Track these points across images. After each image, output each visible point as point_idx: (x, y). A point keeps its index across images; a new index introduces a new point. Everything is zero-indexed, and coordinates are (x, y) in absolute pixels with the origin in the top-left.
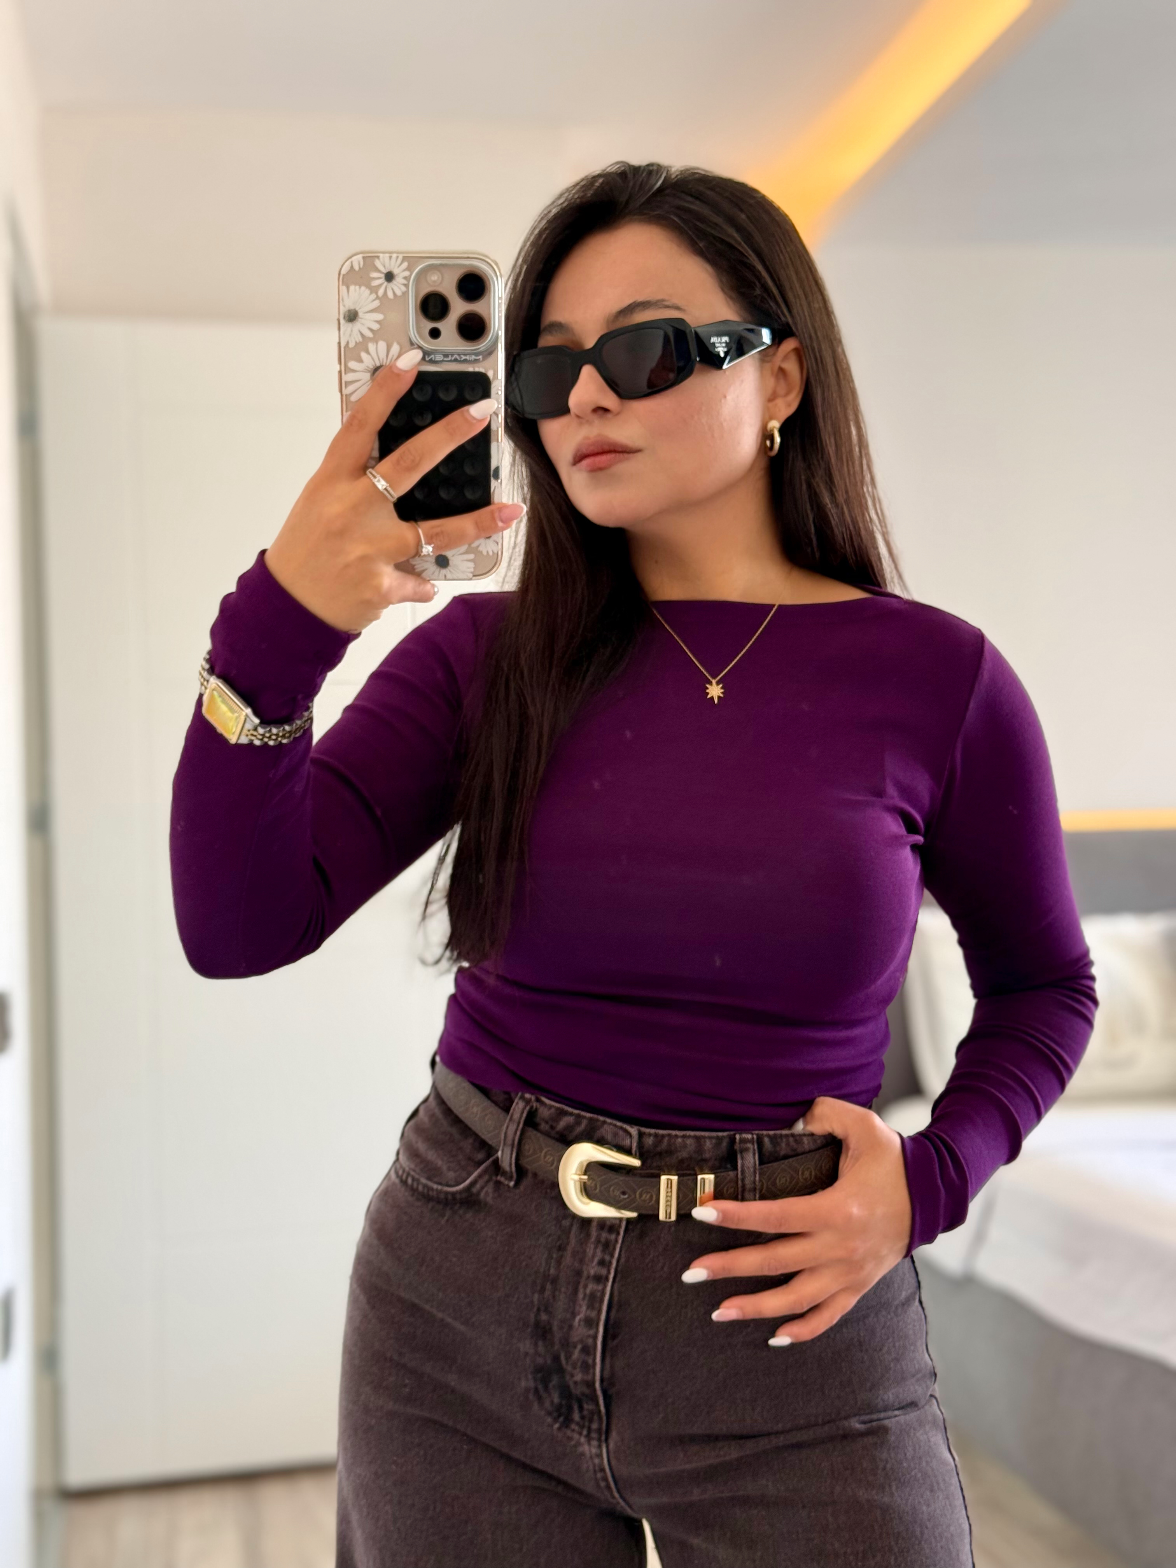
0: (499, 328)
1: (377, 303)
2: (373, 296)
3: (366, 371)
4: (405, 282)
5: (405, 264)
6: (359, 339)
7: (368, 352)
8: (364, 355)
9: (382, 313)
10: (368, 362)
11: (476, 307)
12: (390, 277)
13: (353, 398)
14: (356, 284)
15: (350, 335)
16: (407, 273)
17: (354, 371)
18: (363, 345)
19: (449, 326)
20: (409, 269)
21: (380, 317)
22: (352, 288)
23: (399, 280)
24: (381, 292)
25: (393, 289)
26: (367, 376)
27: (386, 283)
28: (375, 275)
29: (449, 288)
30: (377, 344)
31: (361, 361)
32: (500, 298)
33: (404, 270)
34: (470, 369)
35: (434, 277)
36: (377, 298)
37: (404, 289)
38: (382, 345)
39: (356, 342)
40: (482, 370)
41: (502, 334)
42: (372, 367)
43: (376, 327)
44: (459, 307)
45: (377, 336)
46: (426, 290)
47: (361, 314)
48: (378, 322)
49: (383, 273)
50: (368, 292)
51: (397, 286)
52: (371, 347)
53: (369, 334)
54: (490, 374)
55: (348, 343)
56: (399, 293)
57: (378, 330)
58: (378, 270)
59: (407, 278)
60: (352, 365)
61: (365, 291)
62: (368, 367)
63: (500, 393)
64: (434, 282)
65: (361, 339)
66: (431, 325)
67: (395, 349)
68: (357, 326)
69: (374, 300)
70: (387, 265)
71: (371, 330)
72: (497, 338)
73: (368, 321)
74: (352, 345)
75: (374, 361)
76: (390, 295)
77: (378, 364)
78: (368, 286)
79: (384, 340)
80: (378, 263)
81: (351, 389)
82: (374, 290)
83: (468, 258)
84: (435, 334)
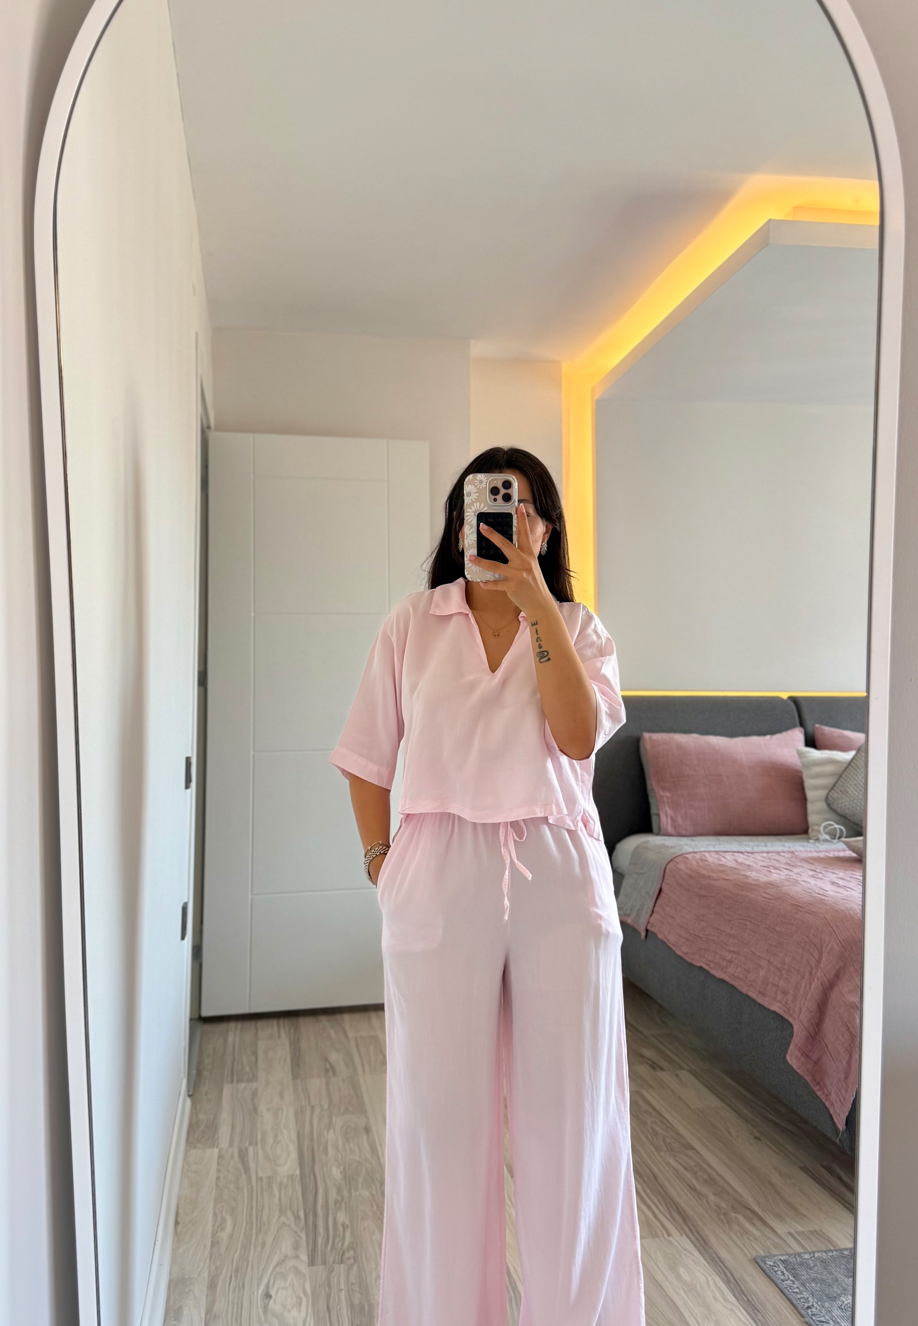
1: (477, 490)
3: (473, 512)
4: (486, 483)
7: (474, 506)
8: (472, 507)
9: (478, 493)
11: (509, 491)
12: (481, 482)
13: (469, 521)
17: (469, 512)
18: (472, 504)
19: (499, 497)
21: (478, 495)
22: (469, 485)
23: (484, 483)
24: (478, 487)
26: (473, 514)
27: (479, 484)
28: (476, 481)
29: (500, 486)
34: (507, 512)
35: (495, 482)
37: (485, 486)
38: (478, 504)
39: (470, 503)
40: (510, 512)
42: (475, 510)
44: (503, 491)
45: (476, 501)
46: (492, 486)
47: (472, 494)
51: (483, 485)
52: (475, 504)
53: (474, 500)
54: (513, 513)
55: (467, 503)
56: (483, 487)
57: (477, 499)
59: (487, 482)
60: (469, 510)
61: (473, 487)
62: (473, 510)
64: (495, 484)
65: (471, 501)
66: (494, 497)
69: (475, 489)
70: (480, 478)
73: (474, 496)
75: (475, 508)
76: (481, 488)
77: (477, 509)
78: (474, 485)
79: (478, 502)
81: (468, 518)
82: (476, 486)
84: (495, 500)
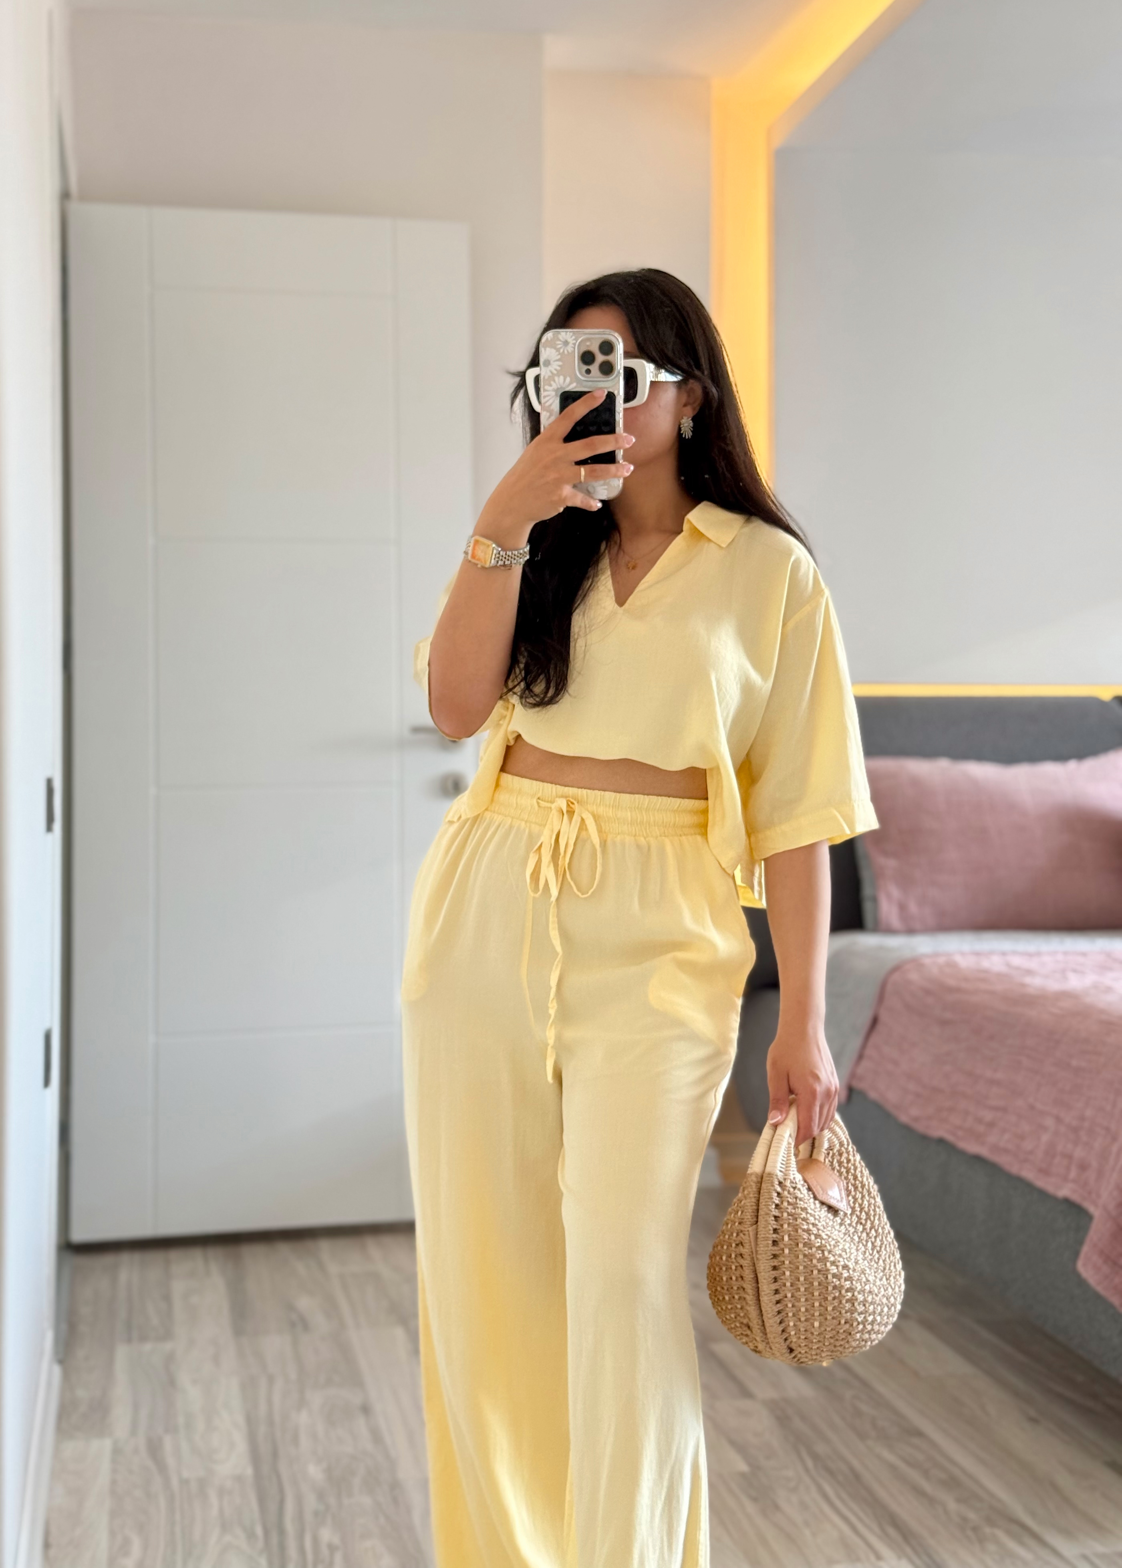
0: (620, 369)
1: (559, 357)
2: (557, 353)
3: (554, 390)
5: (573, 337)
6: (550, 374)
7: (554, 382)
8: (552, 383)
9: (562, 362)
10: (554, 386)
11: (609, 358)
12: (566, 343)
13: (547, 404)
14: (549, 347)
15: (546, 373)
16: (574, 342)
18: (552, 378)
19: (595, 368)
20: (576, 339)
21: (560, 363)
22: (547, 349)
23: (571, 345)
24: (561, 351)
25: (568, 351)
26: (553, 393)
27: (563, 347)
28: (558, 342)
29: (595, 349)
30: (559, 376)
31: (551, 385)
32: (621, 354)
33: (574, 340)
35: (588, 343)
36: (559, 354)
37: (572, 349)
38: (562, 378)
39: (549, 377)
40: (612, 391)
41: (622, 371)
42: (556, 388)
43: (558, 368)
44: (600, 358)
45: (558, 372)
46: (583, 348)
47: (551, 362)
48: (559, 366)
49: (562, 342)
50: (555, 351)
51: (570, 348)
52: (556, 378)
55: (544, 377)
56: (570, 351)
57: (561, 370)
58: (560, 340)
59: (575, 344)
60: (547, 387)
61: (553, 351)
62: (554, 389)
63: (621, 402)
64: (588, 346)
66: (585, 367)
67: (568, 379)
68: (550, 368)
69: (558, 355)
71: (556, 370)
72: (619, 372)
73: (555, 366)
74: (546, 377)
75: (557, 385)
76: (566, 352)
77: (559, 387)
78: (555, 348)
79: (561, 375)
80: (560, 337)
81: (547, 399)
82: (558, 350)
83: (604, 334)
84: (588, 372)
